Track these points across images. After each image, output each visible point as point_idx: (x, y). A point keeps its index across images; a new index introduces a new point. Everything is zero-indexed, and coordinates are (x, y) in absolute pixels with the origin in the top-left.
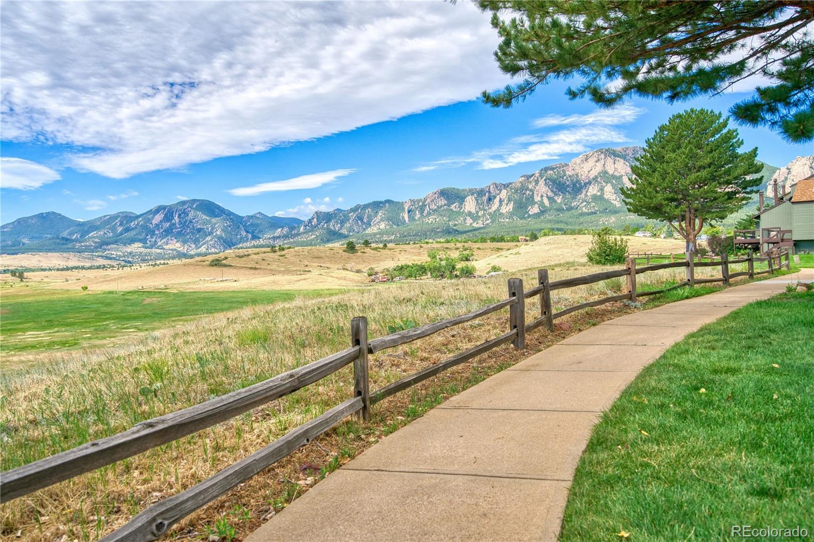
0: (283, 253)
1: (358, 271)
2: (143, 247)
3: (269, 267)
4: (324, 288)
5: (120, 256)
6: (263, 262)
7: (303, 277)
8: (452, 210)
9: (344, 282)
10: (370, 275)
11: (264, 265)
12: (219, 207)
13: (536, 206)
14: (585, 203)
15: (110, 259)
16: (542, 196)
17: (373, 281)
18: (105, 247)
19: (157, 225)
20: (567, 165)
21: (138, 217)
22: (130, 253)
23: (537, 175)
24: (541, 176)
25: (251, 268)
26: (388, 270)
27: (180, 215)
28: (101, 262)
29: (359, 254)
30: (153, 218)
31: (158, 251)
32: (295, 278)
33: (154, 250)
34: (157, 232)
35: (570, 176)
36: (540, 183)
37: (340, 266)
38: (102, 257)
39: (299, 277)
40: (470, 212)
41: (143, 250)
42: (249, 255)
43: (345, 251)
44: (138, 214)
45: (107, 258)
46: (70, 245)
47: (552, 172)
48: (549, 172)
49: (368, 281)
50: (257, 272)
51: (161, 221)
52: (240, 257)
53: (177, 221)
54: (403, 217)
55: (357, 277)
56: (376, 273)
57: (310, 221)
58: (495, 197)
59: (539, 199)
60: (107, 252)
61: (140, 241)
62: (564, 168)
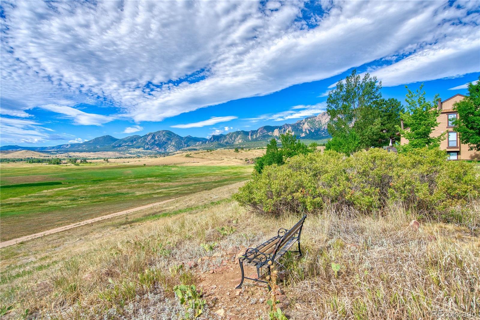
0: (212, 152)
1: (241, 159)
2: (144, 149)
3: (208, 158)
4: (232, 165)
5: (135, 153)
6: (205, 156)
7: (222, 161)
8: (269, 135)
9: (238, 164)
10: (246, 161)
11: (205, 157)
12: (173, 133)
13: (304, 133)
14: (324, 133)
15: (131, 154)
16: (306, 130)
17: (248, 163)
18: (129, 149)
19: (149, 141)
20: (316, 117)
21: (141, 137)
22: (139, 152)
23: (304, 121)
24: (306, 121)
25: (201, 158)
26: (253, 159)
27: (158, 136)
28: (128, 155)
29: (240, 153)
30: (147, 137)
31: (150, 151)
32: (219, 162)
33: (148, 151)
34: (149, 143)
35: (317, 121)
36: (305, 124)
37: (234, 157)
38: (128, 153)
39: (221, 161)
40: (276, 136)
41: (144, 150)
42: (199, 153)
43: (234, 152)
44: (141, 136)
45: (130, 154)
46: (115, 149)
47: (310, 119)
48: (309, 119)
49: (246, 163)
50: (204, 159)
51: (151, 139)
52: (196, 154)
53: (157, 139)
54: (249, 138)
55: (241, 161)
56: (248, 160)
57: (210, 139)
58: (287, 130)
59: (305, 130)
60: (130, 151)
61: (142, 147)
62: (315, 118)
